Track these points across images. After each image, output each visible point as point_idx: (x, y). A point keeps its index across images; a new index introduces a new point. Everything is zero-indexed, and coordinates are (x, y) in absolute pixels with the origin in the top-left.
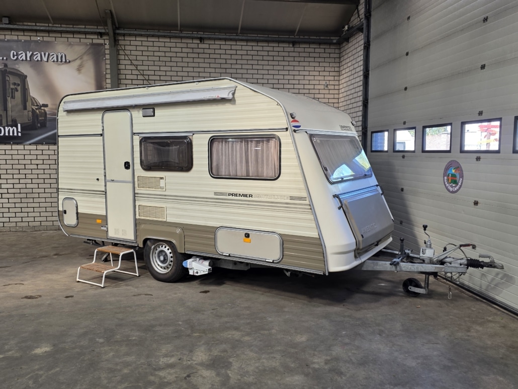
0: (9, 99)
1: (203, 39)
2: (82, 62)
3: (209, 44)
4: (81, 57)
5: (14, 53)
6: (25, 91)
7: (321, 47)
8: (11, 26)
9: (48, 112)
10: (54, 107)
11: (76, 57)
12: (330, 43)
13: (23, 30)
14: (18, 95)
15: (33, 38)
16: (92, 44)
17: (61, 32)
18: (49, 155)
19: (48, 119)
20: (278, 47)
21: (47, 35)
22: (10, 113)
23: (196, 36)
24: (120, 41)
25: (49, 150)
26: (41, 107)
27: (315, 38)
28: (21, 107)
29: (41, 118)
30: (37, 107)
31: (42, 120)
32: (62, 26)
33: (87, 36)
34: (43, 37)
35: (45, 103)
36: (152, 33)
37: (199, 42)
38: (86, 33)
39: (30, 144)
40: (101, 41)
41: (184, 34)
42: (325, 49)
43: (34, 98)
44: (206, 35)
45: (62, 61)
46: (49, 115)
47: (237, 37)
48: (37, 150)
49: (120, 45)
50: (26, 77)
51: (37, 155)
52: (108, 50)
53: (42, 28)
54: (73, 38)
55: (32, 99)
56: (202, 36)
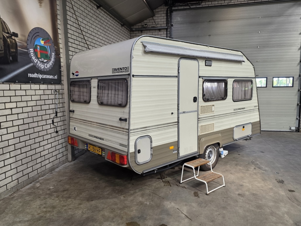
1: (98, 7)
3: (100, 12)
9: (18, 44)
10: (23, 38)
18: (21, 96)
19: (19, 51)
25: (21, 90)
26: (12, 35)
29: (12, 50)
30: (7, 35)
31: (13, 52)
35: (16, 32)
39: (3, 83)
43: (4, 22)
46: (20, 47)
48: (10, 90)
51: (10, 96)
55: (3, 23)
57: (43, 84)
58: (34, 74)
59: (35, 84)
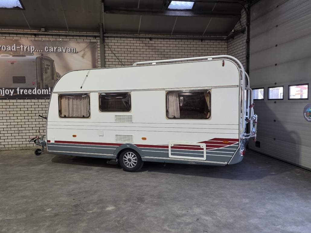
0: (44, 73)
1: (152, 39)
2: (84, 53)
3: (155, 41)
4: (84, 50)
5: (47, 48)
6: (53, 69)
7: (217, 42)
8: (46, 33)
11: (81, 50)
12: (222, 40)
13: (52, 35)
14: (49, 71)
15: (57, 39)
16: (90, 42)
17: (73, 36)
20: (193, 42)
21: (65, 37)
22: (44, 81)
23: (148, 37)
24: (105, 40)
27: (214, 36)
28: (51, 78)
32: (74, 32)
33: (88, 38)
34: (63, 38)
36: (124, 36)
37: (149, 40)
38: (87, 36)
40: (95, 41)
41: (141, 35)
42: (219, 43)
44: (153, 36)
45: (73, 52)
47: (171, 37)
49: (106, 43)
50: (54, 61)
52: (99, 46)
53: (63, 34)
54: (80, 39)
55: (57, 73)
56: (151, 37)
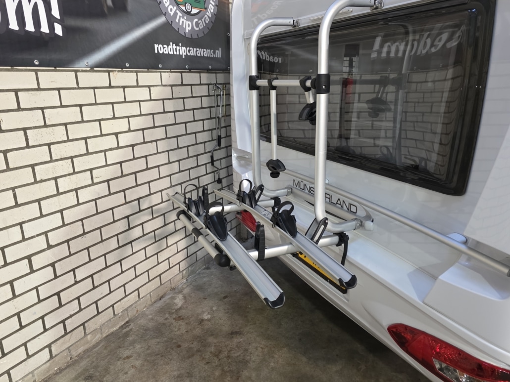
18: (139, 101)
25: (138, 86)
39: (92, 69)
48: (110, 87)
51: (112, 104)
57: (190, 70)
58: (168, 45)
59: (171, 72)
